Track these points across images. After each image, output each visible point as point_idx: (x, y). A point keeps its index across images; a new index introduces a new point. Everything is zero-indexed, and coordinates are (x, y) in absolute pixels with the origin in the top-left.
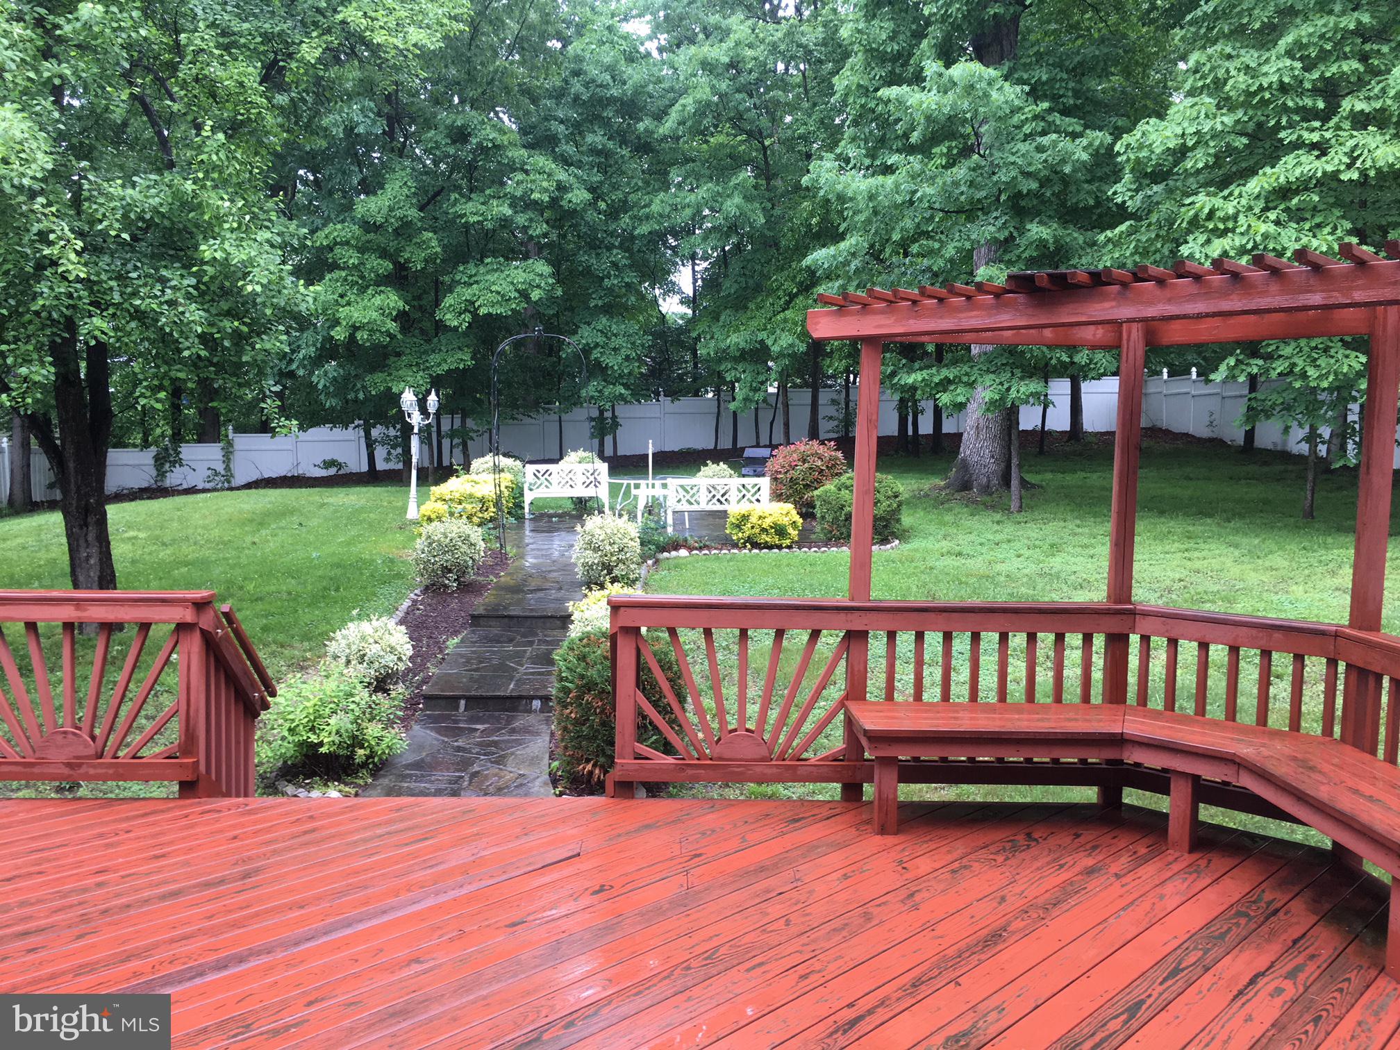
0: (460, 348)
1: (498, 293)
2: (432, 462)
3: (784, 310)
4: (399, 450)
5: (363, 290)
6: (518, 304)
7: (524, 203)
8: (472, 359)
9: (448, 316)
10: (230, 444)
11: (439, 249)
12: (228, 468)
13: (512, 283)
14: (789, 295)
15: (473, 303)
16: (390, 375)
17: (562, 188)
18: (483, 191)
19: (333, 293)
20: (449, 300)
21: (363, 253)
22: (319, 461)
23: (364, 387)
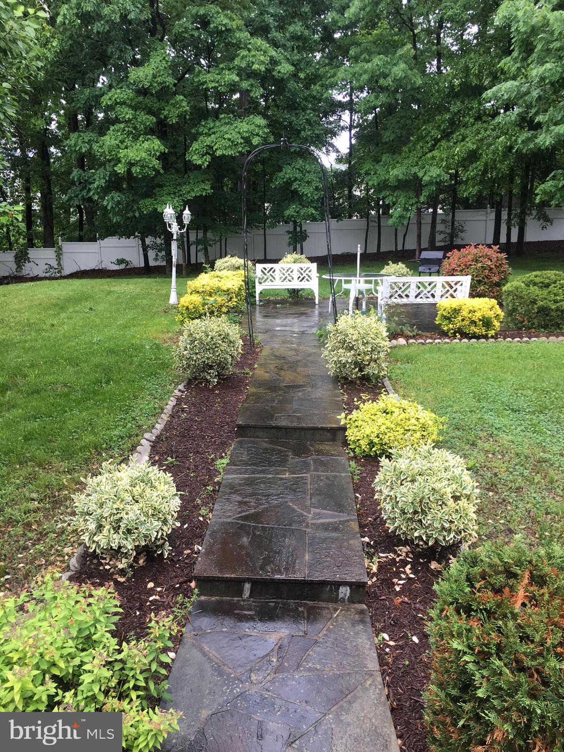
0: (203, 181)
1: (229, 140)
2: (185, 261)
3: (430, 151)
4: (163, 253)
5: (136, 138)
6: (243, 148)
7: (247, 73)
8: (211, 188)
9: (195, 157)
10: (60, 248)
11: (188, 108)
12: (59, 264)
13: (239, 133)
14: (434, 140)
15: (212, 147)
16: (156, 200)
17: (274, 62)
18: (217, 66)
19: (115, 140)
20: (195, 146)
21: (136, 111)
22: (114, 260)
23: (139, 209)
